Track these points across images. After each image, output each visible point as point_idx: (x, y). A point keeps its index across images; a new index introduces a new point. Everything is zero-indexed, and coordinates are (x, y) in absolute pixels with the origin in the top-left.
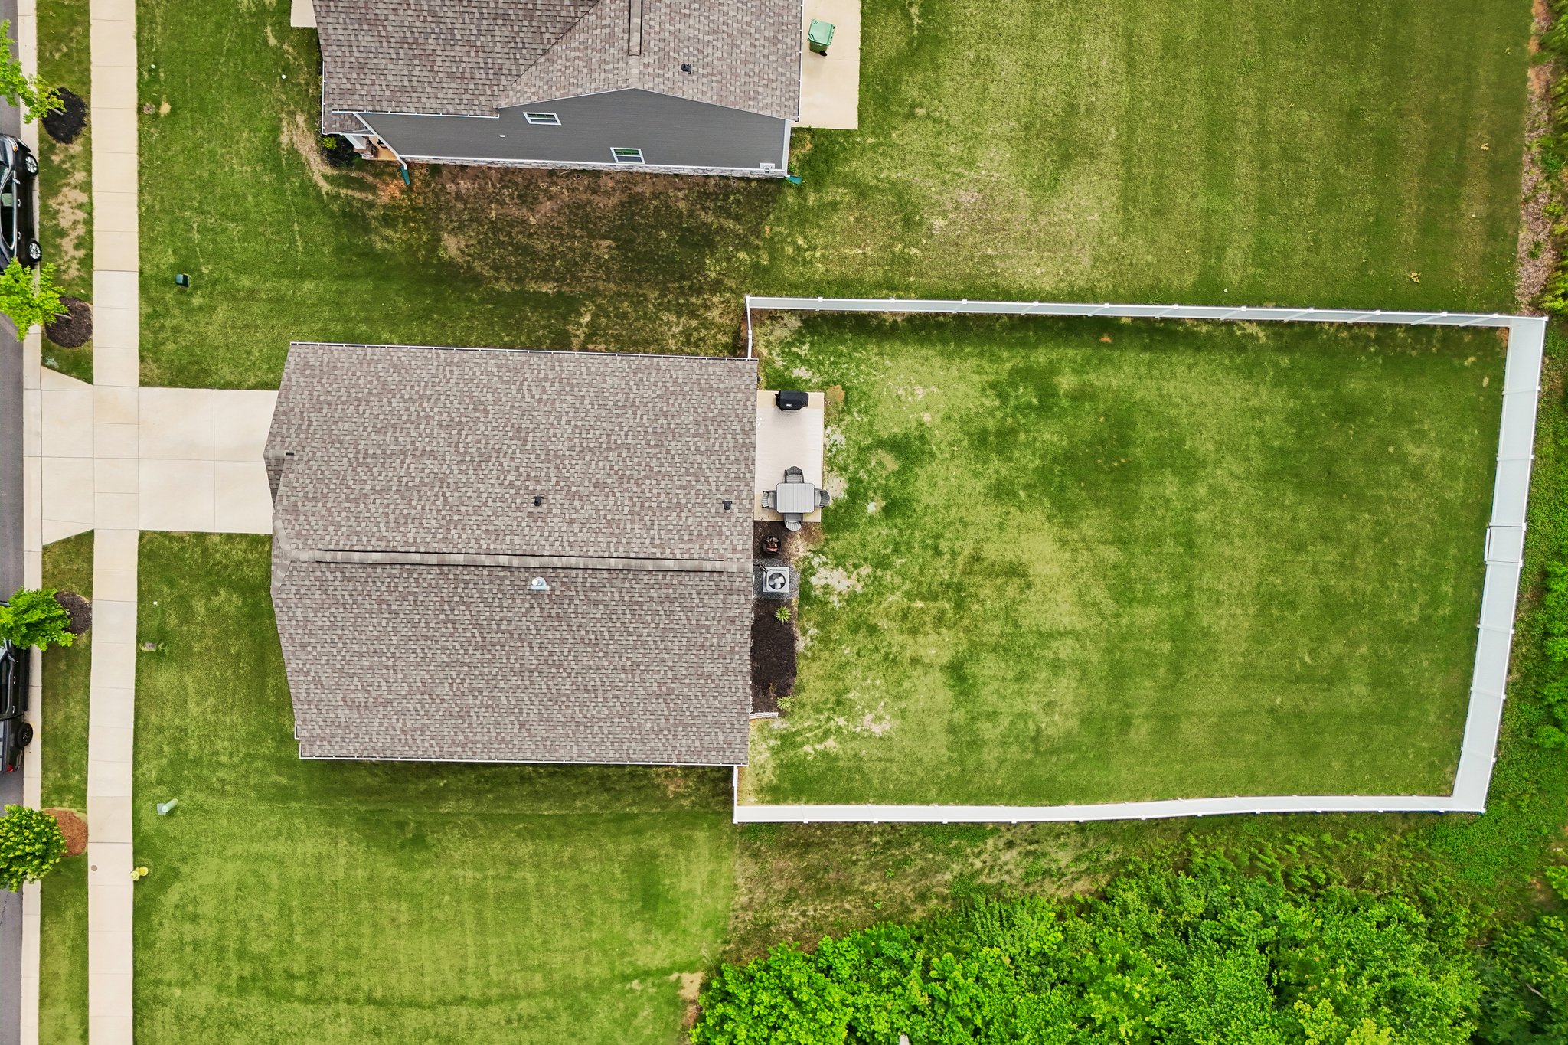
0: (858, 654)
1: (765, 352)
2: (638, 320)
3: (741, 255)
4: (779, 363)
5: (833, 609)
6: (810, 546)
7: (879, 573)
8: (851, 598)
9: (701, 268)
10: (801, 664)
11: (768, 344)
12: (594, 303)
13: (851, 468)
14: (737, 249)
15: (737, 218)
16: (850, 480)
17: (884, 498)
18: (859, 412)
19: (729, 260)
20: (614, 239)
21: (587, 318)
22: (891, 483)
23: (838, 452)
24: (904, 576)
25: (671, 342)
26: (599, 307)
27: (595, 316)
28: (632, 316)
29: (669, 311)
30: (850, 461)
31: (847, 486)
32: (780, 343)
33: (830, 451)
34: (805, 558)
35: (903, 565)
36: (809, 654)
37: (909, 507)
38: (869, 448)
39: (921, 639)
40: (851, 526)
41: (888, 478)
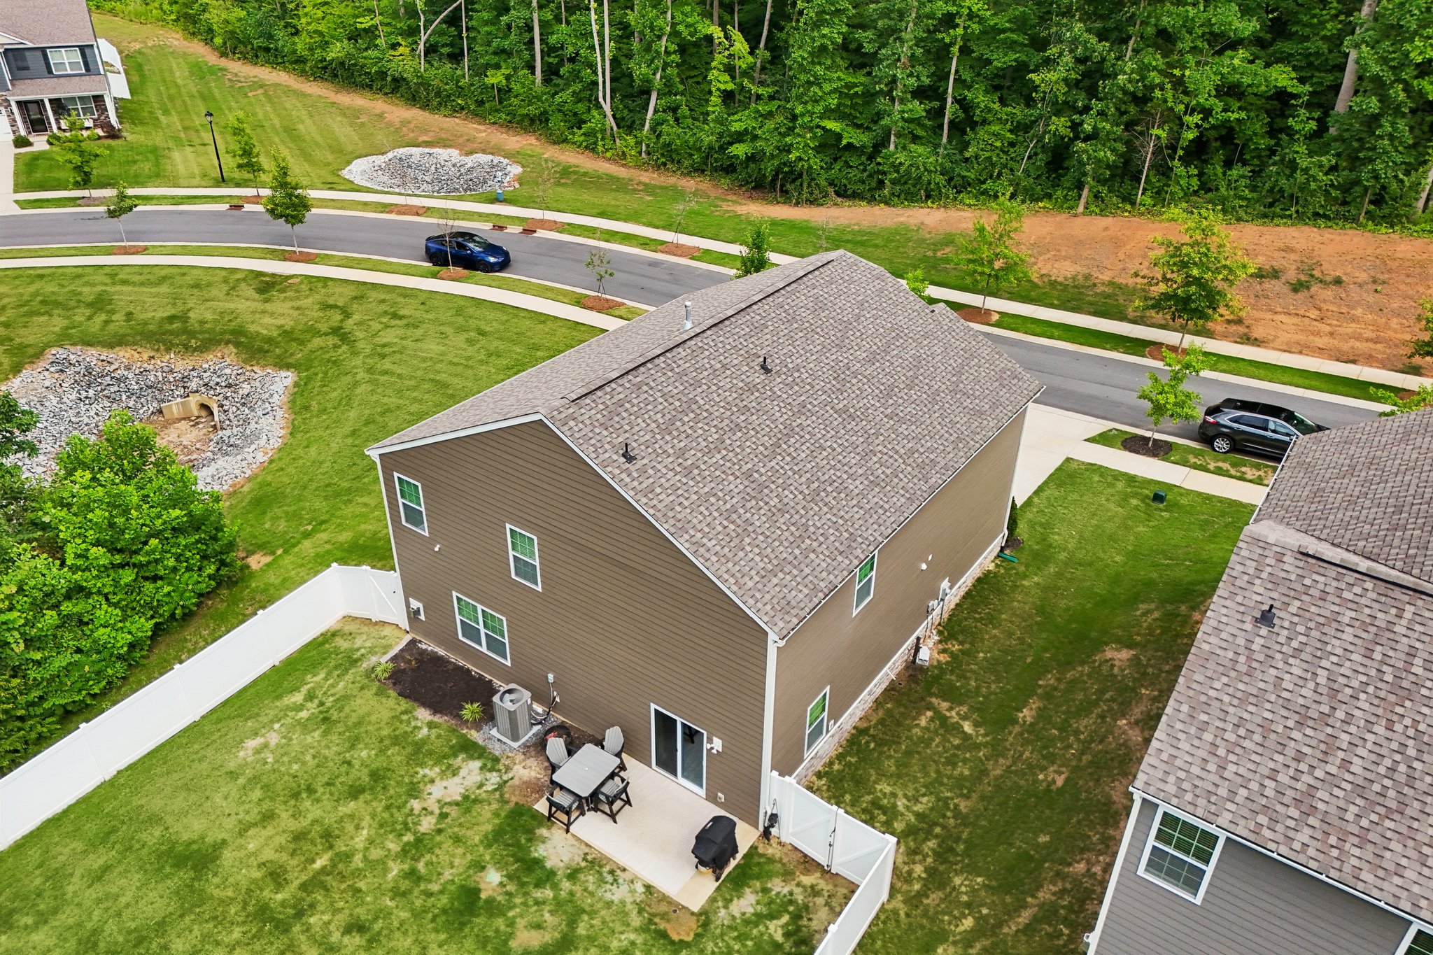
0: (349, 763)
1: (807, 880)
2: (938, 772)
3: (968, 923)
4: (778, 887)
5: (423, 765)
6: (516, 782)
7: (408, 837)
8: (414, 791)
9: (972, 870)
10: (404, 704)
11: (814, 891)
12: (985, 745)
13: (566, 885)
14: (980, 919)
15: (1028, 930)
16: (552, 873)
17: (490, 901)
18: (633, 943)
19: (968, 905)
20: (1061, 791)
21: (967, 727)
22: (500, 923)
23: (602, 881)
24: (371, 864)
25: (888, 789)
26: (977, 747)
27: (966, 737)
28: (948, 770)
29: (932, 809)
30: (577, 888)
31: (548, 865)
32: (806, 907)
33: (612, 872)
34: (508, 769)
35: (386, 870)
36: (405, 717)
37: (447, 926)
38: (572, 924)
39: (282, 839)
40: (495, 838)
41: (511, 924)
